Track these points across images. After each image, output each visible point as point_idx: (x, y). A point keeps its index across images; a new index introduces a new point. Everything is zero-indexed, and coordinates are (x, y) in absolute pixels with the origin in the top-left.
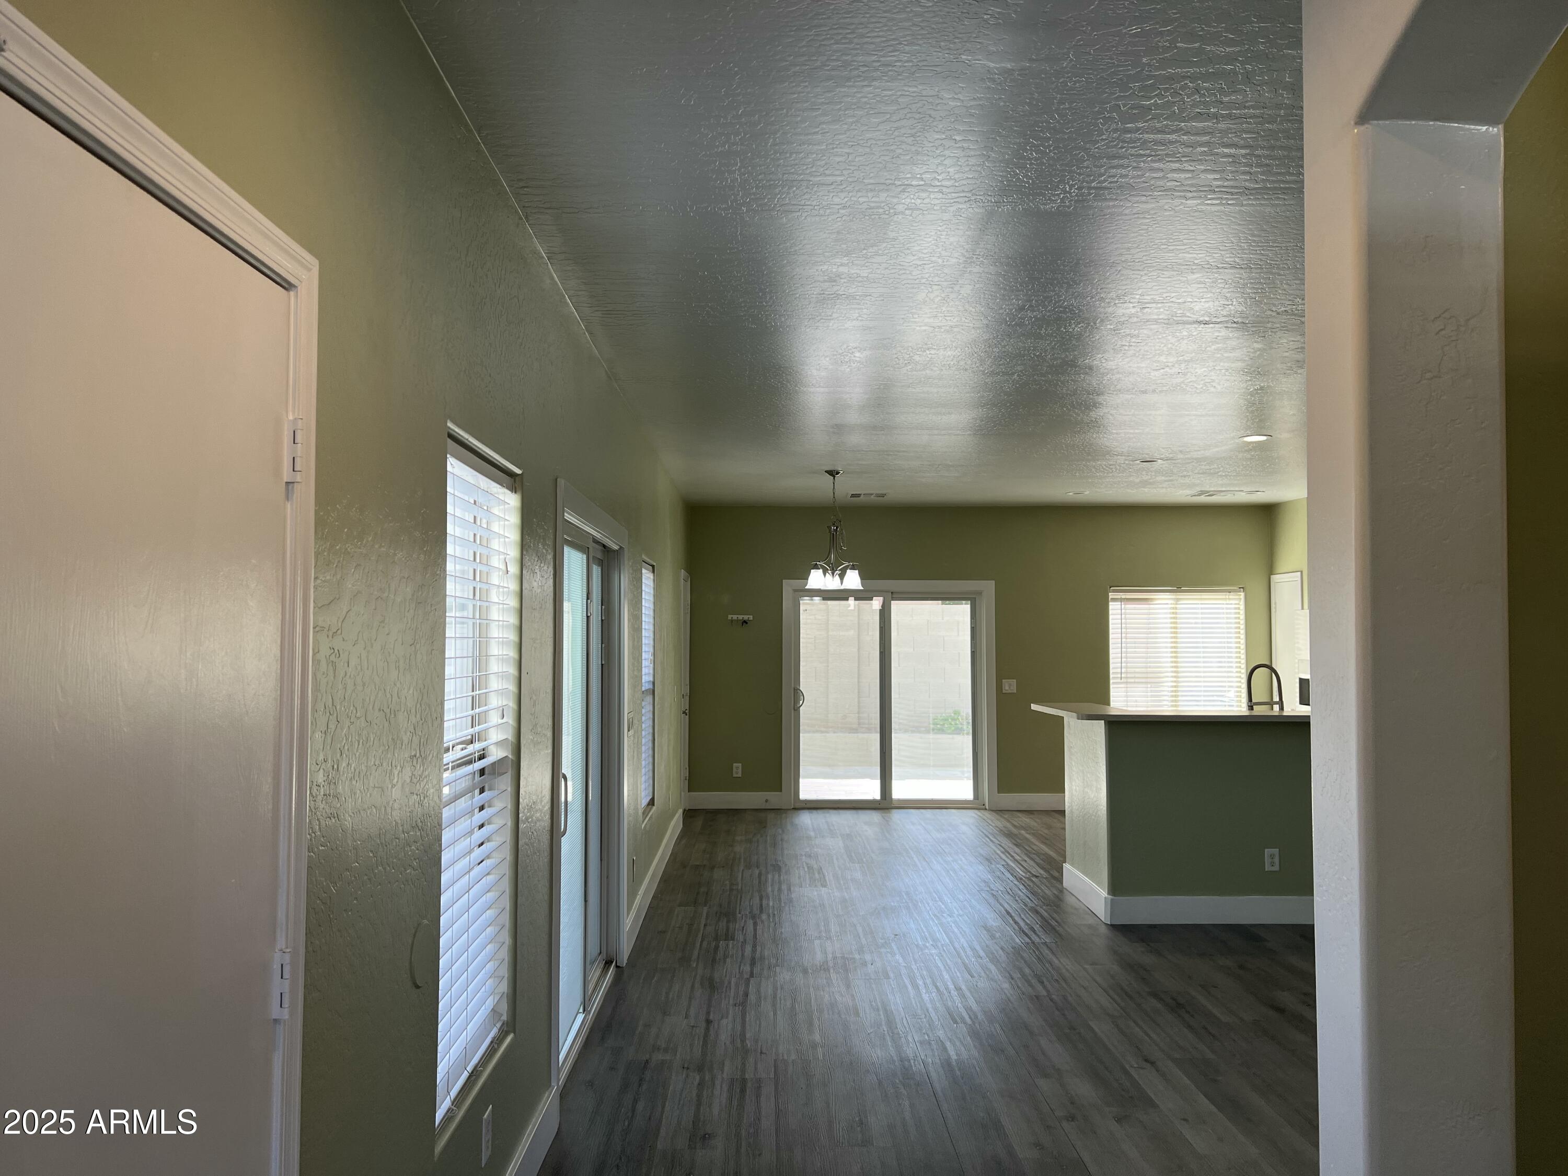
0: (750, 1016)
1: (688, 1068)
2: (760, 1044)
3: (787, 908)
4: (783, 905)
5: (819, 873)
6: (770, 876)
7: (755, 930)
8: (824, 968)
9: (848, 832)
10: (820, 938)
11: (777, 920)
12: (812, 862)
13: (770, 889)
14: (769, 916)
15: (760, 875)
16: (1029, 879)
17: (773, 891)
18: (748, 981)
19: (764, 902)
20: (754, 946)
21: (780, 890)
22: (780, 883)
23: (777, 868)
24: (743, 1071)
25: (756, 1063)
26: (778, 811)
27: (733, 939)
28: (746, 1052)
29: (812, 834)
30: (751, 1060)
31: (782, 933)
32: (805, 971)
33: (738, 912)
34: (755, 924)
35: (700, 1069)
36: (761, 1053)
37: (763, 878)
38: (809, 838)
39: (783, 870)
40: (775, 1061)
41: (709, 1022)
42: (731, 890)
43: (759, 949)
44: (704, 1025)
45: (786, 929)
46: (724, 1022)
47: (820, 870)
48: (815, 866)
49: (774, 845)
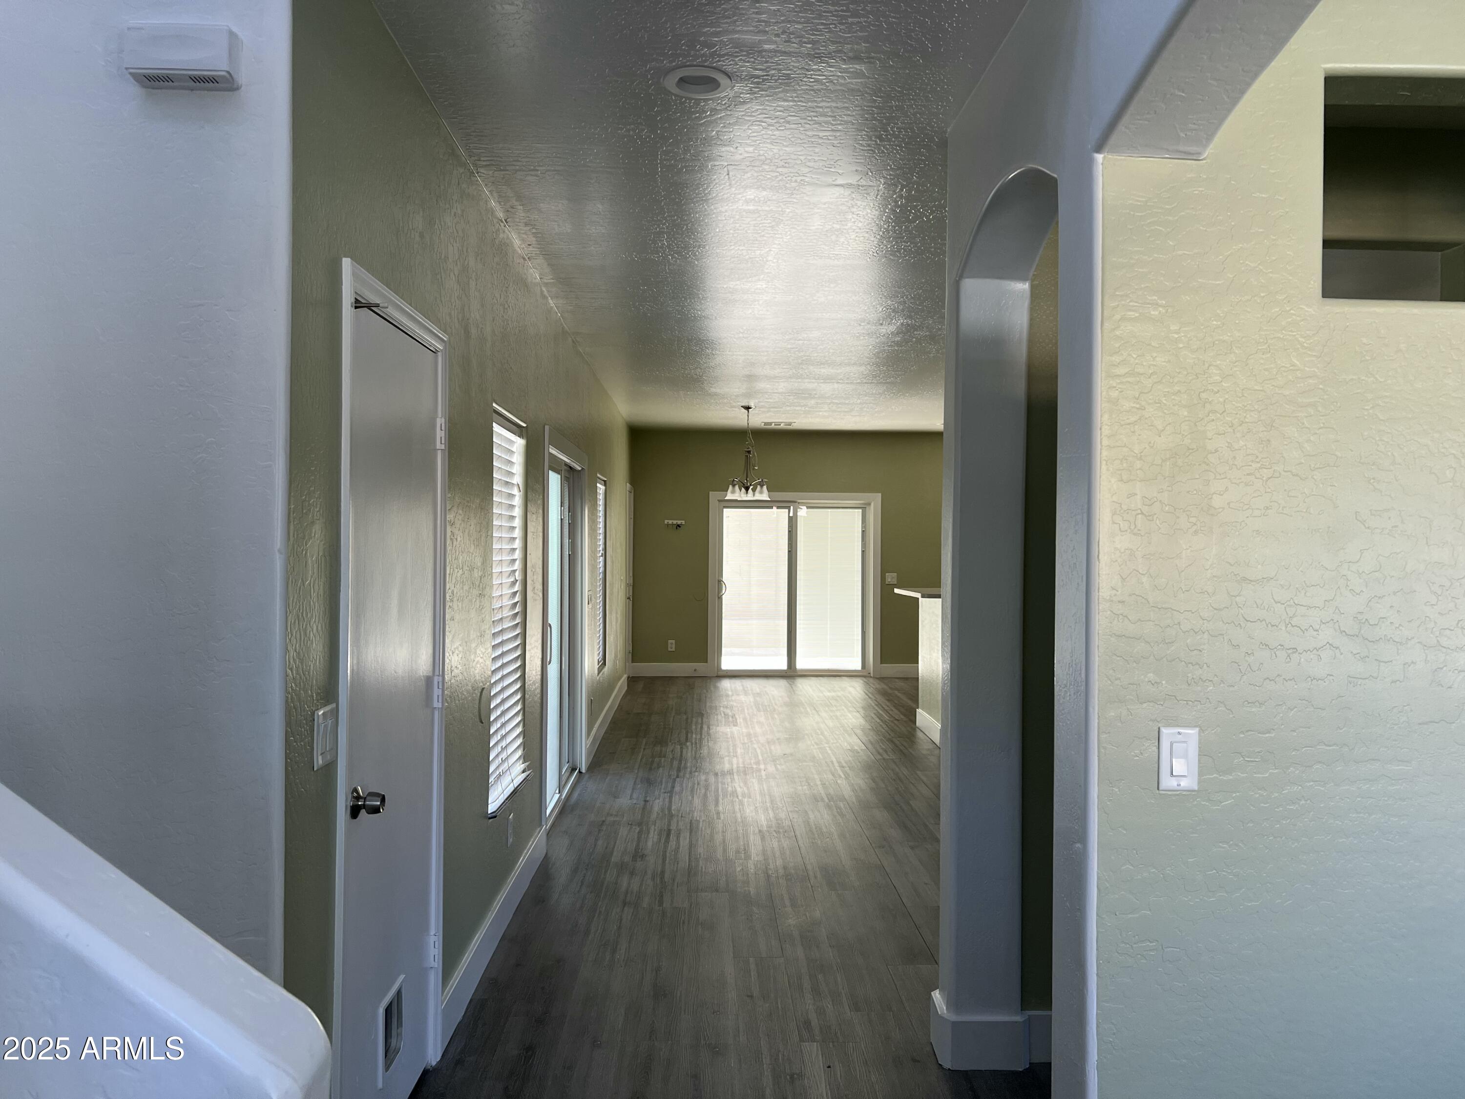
0: (676, 798)
1: (631, 824)
2: (681, 812)
3: (706, 739)
4: (703, 737)
5: (732, 717)
6: (694, 719)
7: (682, 752)
8: (730, 772)
9: (759, 692)
10: (728, 756)
11: (698, 746)
12: (728, 711)
13: (694, 727)
14: (692, 744)
15: (687, 719)
16: (892, 721)
17: (696, 729)
18: (674, 780)
19: (689, 735)
20: (680, 761)
21: (702, 728)
22: (702, 723)
23: (701, 715)
24: (669, 824)
25: (678, 821)
26: (705, 678)
27: (664, 757)
28: (671, 816)
29: (730, 693)
30: (675, 820)
31: (701, 753)
32: (716, 774)
33: (669, 741)
34: (682, 748)
35: (640, 824)
36: (682, 816)
37: (689, 720)
38: (727, 696)
39: (705, 716)
40: (691, 821)
41: (646, 801)
42: (665, 728)
43: (683, 762)
44: (642, 803)
45: (705, 751)
46: (657, 801)
47: (733, 716)
48: (730, 714)
49: (700, 700)
